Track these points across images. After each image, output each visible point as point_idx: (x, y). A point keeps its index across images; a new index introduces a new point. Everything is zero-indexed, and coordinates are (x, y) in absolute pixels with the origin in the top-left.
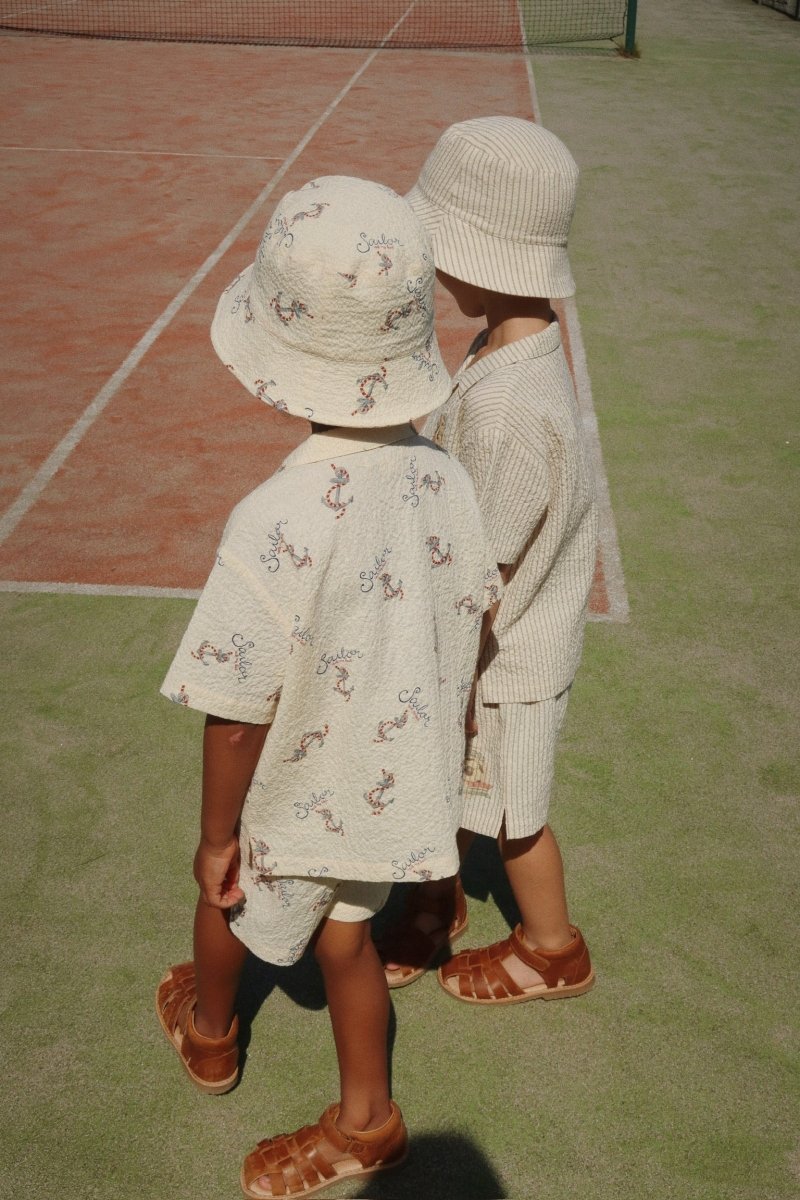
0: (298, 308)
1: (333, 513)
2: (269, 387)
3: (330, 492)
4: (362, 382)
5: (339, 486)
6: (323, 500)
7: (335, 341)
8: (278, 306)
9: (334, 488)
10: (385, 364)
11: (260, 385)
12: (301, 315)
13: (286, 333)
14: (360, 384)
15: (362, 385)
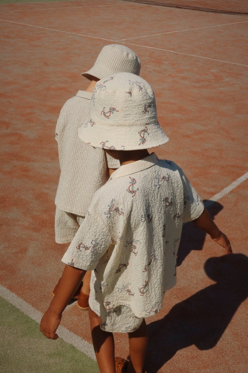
0: (112, 110)
1: (131, 195)
2: (106, 143)
3: (129, 187)
4: (140, 133)
5: (133, 184)
6: (127, 190)
7: (128, 118)
8: (104, 113)
9: (131, 185)
10: (146, 126)
11: (102, 143)
12: (114, 112)
13: (109, 121)
14: (139, 134)
15: (140, 134)
